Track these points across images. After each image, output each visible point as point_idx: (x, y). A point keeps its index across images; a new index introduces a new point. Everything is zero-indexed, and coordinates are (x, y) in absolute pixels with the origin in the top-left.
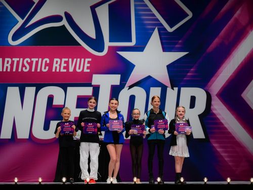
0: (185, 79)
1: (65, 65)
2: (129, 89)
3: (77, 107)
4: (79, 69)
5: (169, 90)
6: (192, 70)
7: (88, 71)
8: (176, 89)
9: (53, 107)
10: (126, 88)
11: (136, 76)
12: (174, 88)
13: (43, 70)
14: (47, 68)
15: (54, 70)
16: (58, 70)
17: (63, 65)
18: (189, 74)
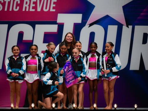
0: (138, 18)
1: (34, 5)
2: (89, 27)
3: (44, 42)
4: (46, 8)
5: (124, 28)
6: (145, 10)
7: (54, 10)
8: (131, 27)
9: (23, 42)
10: (87, 26)
11: (95, 15)
12: (129, 26)
13: (15, 10)
14: (18, 8)
15: (24, 10)
16: (27, 10)
17: (32, 5)
18: (142, 14)
